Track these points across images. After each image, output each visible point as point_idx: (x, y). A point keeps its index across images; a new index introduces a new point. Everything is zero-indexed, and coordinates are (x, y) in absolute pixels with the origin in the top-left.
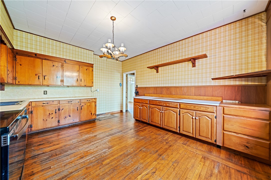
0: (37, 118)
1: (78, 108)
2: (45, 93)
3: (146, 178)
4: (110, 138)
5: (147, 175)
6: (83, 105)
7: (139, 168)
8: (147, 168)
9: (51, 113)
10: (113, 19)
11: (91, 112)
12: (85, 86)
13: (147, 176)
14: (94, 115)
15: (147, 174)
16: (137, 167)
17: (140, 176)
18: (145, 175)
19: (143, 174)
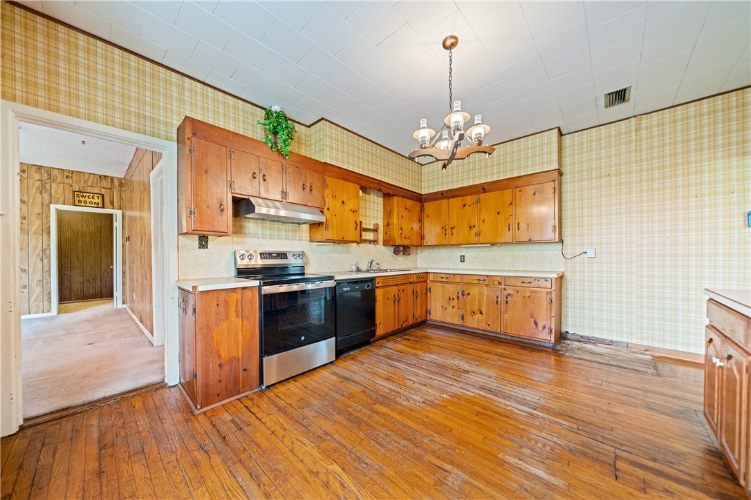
0: (435, 301)
1: (497, 297)
2: (462, 259)
3: (330, 483)
4: (472, 394)
5: (342, 484)
6: (511, 292)
7: (365, 466)
8: (364, 487)
9: (451, 298)
10: (450, 45)
11: (534, 318)
12: (530, 240)
13: (338, 485)
14: (546, 330)
15: (344, 487)
16: (368, 463)
17: (338, 469)
18: (340, 481)
19: (345, 476)
